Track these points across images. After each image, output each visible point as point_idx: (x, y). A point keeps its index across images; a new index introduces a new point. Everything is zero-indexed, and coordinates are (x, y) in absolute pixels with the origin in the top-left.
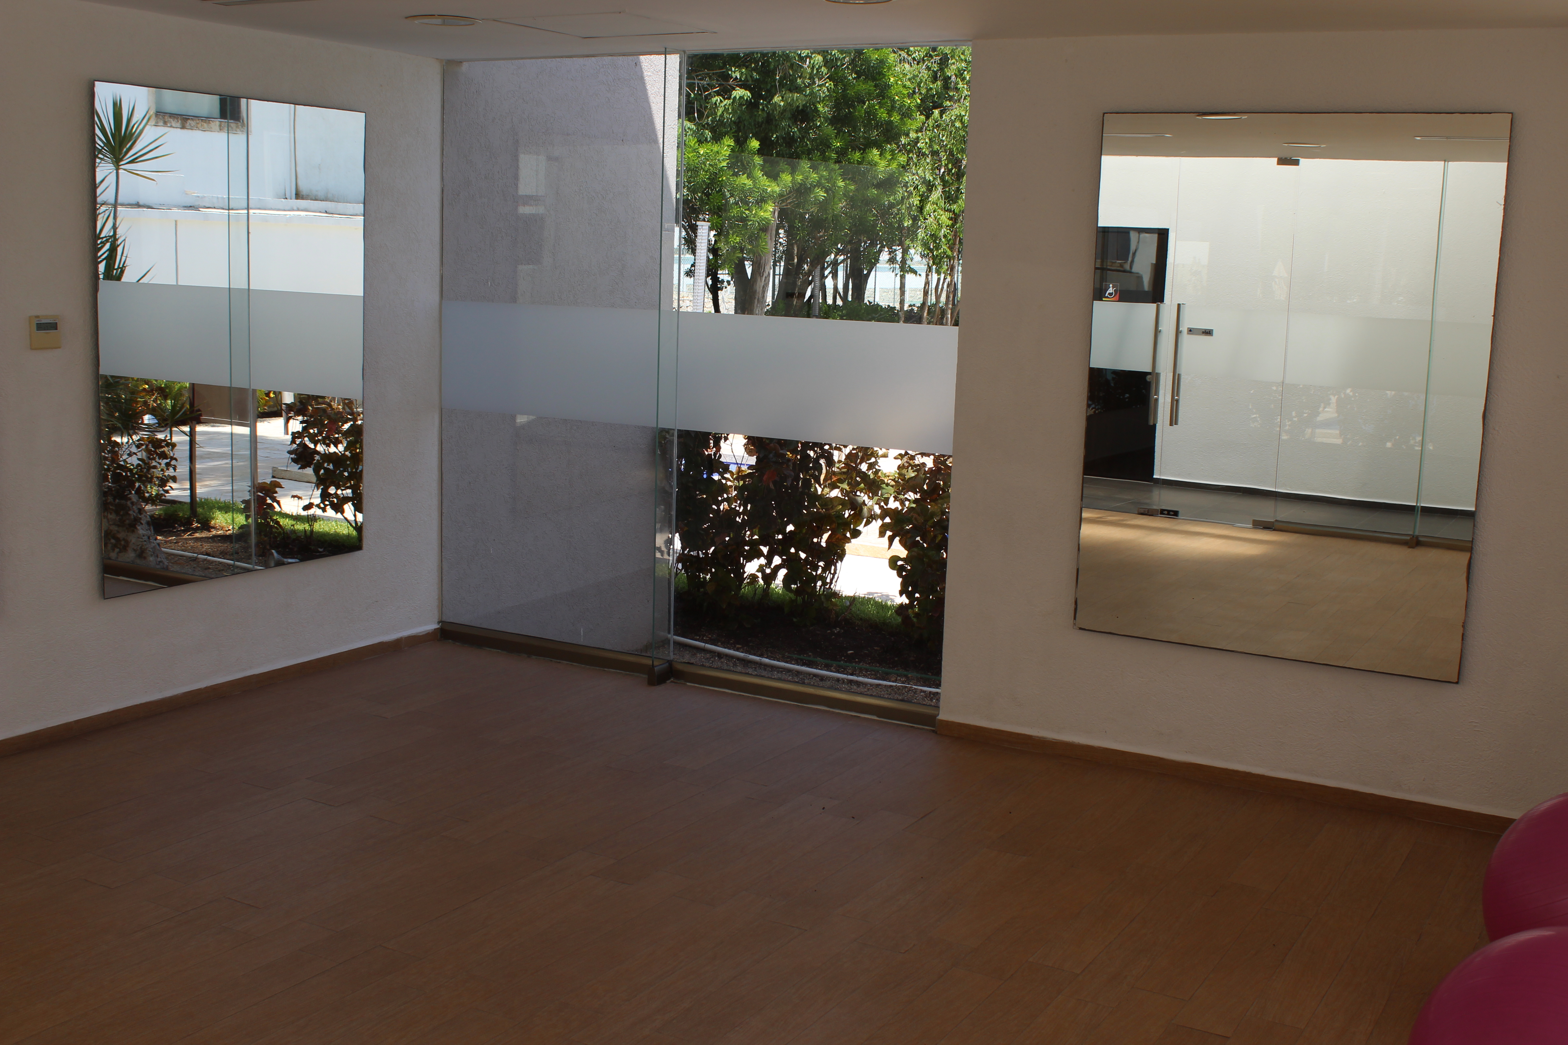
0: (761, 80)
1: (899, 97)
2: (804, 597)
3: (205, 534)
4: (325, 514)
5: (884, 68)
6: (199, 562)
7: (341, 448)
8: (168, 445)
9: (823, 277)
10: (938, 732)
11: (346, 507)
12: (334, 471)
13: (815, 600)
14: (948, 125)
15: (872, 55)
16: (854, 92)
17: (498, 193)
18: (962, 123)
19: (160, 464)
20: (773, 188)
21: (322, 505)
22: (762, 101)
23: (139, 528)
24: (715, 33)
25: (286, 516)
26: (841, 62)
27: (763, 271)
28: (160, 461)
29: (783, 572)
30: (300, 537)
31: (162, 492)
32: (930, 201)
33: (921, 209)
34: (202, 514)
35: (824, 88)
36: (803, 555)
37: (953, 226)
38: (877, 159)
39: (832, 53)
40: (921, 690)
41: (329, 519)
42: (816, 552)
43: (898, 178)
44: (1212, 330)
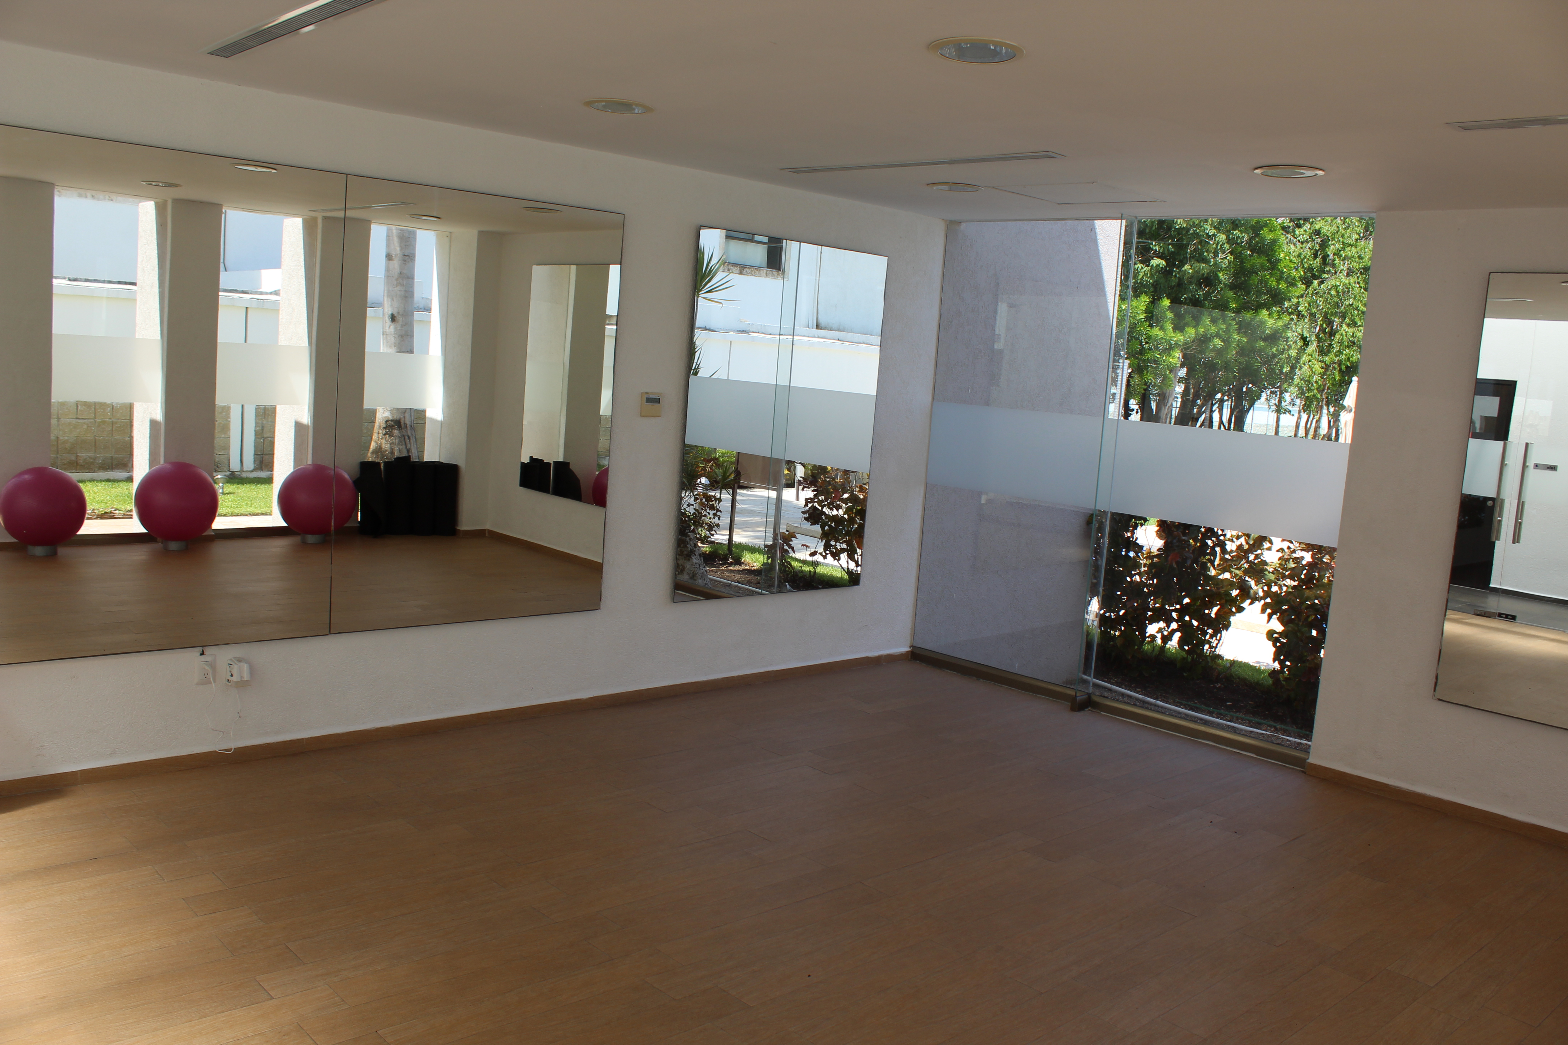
0: (1176, 252)
1: (1287, 269)
2: (1193, 656)
3: (737, 568)
4: (826, 561)
5: (1276, 246)
6: (732, 587)
7: (841, 512)
8: (716, 499)
9: (1212, 411)
10: (1307, 773)
11: (842, 556)
12: (836, 528)
13: (1202, 660)
14: (1325, 293)
15: (1267, 235)
16: (1250, 265)
17: (981, 323)
18: (1337, 292)
19: (709, 514)
20: (1179, 338)
21: (824, 554)
22: (1175, 269)
23: (693, 557)
24: (1164, 202)
25: (796, 560)
26: (1241, 240)
27: (1167, 402)
28: (710, 512)
29: (1177, 635)
30: (806, 575)
31: (710, 535)
32: (1306, 353)
33: (1297, 359)
34: (736, 553)
35: (1225, 260)
36: (1195, 623)
37: (1324, 374)
38: (1266, 318)
39: (1233, 233)
40: (1287, 739)
41: (827, 565)
42: (1206, 621)
43: (1281, 333)
44: (1557, 466)
